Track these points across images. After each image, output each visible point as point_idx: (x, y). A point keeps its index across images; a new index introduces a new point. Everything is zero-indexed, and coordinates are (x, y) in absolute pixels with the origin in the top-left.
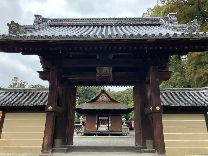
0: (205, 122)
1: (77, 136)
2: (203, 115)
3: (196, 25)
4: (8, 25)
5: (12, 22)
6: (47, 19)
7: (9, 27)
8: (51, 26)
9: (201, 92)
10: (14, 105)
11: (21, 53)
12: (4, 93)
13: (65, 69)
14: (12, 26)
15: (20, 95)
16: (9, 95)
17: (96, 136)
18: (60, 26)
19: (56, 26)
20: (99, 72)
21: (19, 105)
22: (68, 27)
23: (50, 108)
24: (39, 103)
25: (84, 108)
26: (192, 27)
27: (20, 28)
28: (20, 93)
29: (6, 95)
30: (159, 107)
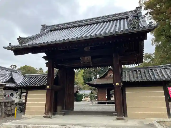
0: (164, 93)
1: (92, 105)
2: (162, 87)
3: (135, 22)
4: (18, 39)
5: (19, 37)
6: (50, 26)
7: (19, 40)
8: (52, 31)
9: (162, 69)
10: (30, 86)
11: (31, 53)
12: (27, 78)
13: (63, 60)
14: (20, 39)
15: (35, 79)
16: (30, 79)
17: (106, 104)
18: (57, 30)
19: (54, 30)
20: (82, 60)
21: (33, 86)
22: (62, 30)
23: (48, 87)
24: (44, 84)
25: (95, 83)
26: (132, 23)
27: (24, 40)
28: (36, 78)
29: (28, 79)
30: (118, 83)
